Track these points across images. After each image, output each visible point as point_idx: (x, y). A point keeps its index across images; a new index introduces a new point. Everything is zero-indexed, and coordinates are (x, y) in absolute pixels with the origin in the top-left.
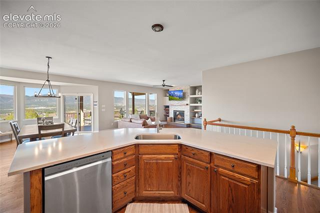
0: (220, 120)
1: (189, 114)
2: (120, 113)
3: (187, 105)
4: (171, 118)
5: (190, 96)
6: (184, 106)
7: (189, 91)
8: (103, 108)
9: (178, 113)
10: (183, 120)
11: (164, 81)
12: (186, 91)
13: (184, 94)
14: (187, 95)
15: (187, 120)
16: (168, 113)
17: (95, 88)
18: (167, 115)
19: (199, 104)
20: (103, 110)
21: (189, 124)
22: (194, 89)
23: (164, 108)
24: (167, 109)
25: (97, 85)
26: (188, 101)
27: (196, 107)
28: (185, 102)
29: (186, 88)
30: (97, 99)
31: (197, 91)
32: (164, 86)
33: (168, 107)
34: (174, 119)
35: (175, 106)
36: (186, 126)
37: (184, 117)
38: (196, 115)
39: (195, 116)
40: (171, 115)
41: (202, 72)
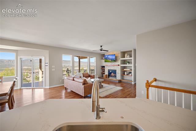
0: (156, 80)
1: (120, 72)
2: (67, 72)
3: (119, 65)
4: (107, 75)
5: (120, 59)
6: (116, 67)
7: (120, 55)
8: (53, 68)
9: (111, 71)
10: (115, 76)
11: (101, 46)
12: (118, 55)
13: (116, 57)
14: (118, 58)
15: (119, 77)
16: (104, 71)
17: (47, 53)
18: (103, 73)
19: (128, 65)
20: (53, 70)
21: (120, 80)
22: (123, 54)
23: (101, 68)
24: (103, 68)
25: (48, 50)
26: (119, 63)
27: (125, 67)
28: (117, 63)
29: (118, 53)
30: (48, 61)
31: (126, 55)
32: (101, 50)
33: (104, 67)
34: (109, 76)
35: (109, 66)
36: (118, 82)
37: (116, 74)
38: (126, 73)
39: (124, 74)
40: (106, 73)
41: (136, 36)
